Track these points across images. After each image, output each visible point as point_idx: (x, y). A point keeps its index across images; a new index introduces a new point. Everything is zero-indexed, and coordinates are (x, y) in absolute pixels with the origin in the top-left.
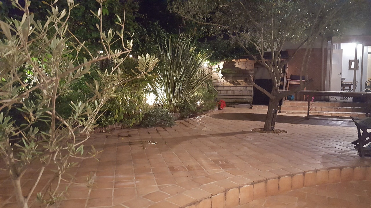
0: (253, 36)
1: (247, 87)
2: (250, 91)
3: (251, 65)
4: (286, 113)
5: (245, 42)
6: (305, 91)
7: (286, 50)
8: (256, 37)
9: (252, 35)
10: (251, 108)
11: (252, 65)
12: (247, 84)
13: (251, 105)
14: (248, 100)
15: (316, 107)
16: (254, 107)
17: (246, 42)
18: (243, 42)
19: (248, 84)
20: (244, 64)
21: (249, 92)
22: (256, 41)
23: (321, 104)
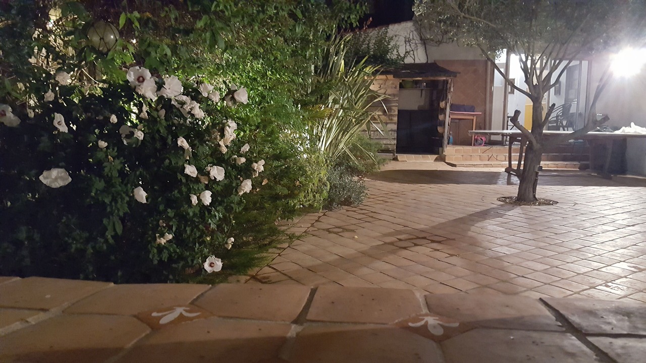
0: (381, 35)
1: (387, 123)
2: (392, 130)
3: (394, 86)
4: (464, 167)
5: (368, 44)
6: (474, 131)
7: (433, 62)
8: (386, 36)
9: (380, 33)
10: (395, 159)
11: (396, 86)
12: (387, 119)
13: (394, 155)
14: (389, 146)
15: (497, 156)
16: (400, 157)
17: (371, 45)
18: (366, 44)
19: (389, 119)
20: (382, 84)
21: (390, 132)
22: (386, 44)
23: (500, 149)
